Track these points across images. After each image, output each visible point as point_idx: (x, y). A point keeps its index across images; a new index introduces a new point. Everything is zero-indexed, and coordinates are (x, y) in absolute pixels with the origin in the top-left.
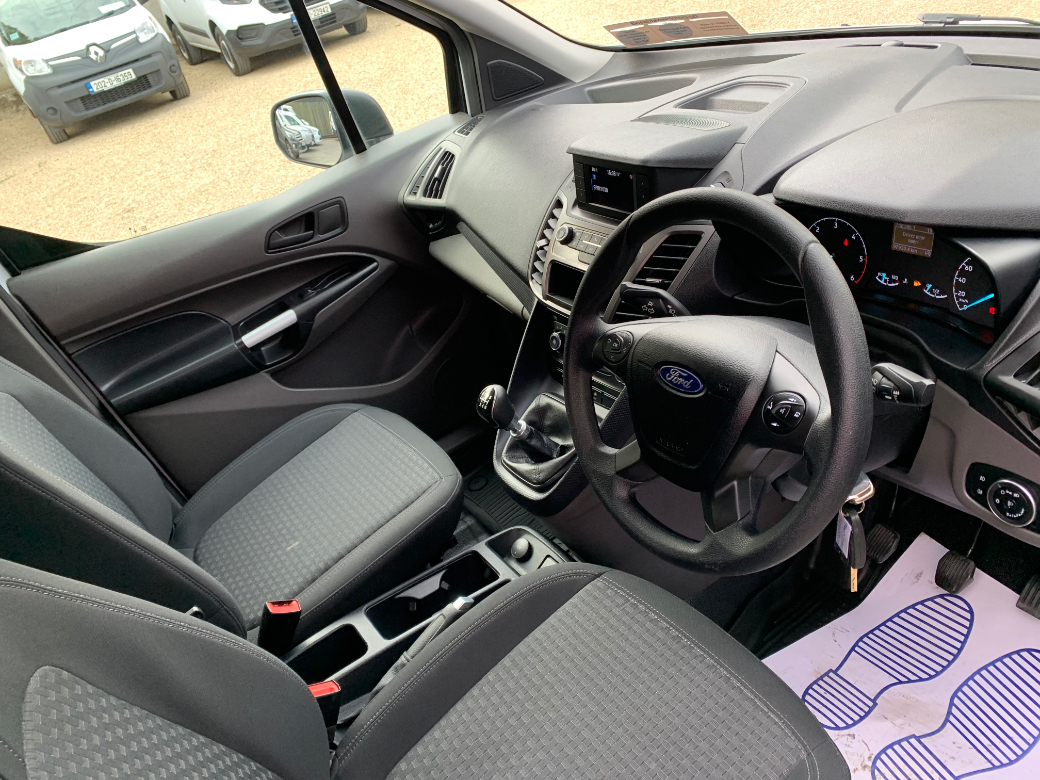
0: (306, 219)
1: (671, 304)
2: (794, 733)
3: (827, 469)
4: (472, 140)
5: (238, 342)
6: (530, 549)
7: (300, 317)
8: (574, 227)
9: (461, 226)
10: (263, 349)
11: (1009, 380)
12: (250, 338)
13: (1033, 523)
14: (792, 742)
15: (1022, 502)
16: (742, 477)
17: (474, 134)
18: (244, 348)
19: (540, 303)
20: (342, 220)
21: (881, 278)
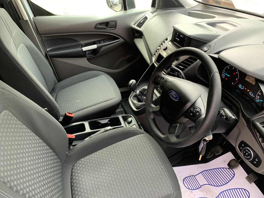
0: (106, 24)
1: (182, 75)
2: (172, 187)
3: (198, 130)
4: (153, 16)
5: (81, 49)
6: (131, 121)
7: (98, 47)
8: (168, 47)
9: (143, 37)
10: (87, 52)
11: (258, 124)
12: (85, 49)
13: (251, 161)
14: (171, 189)
15: (250, 155)
16: (181, 124)
17: (155, 14)
18: (82, 51)
19: (153, 63)
20: (115, 26)
21: (240, 86)
